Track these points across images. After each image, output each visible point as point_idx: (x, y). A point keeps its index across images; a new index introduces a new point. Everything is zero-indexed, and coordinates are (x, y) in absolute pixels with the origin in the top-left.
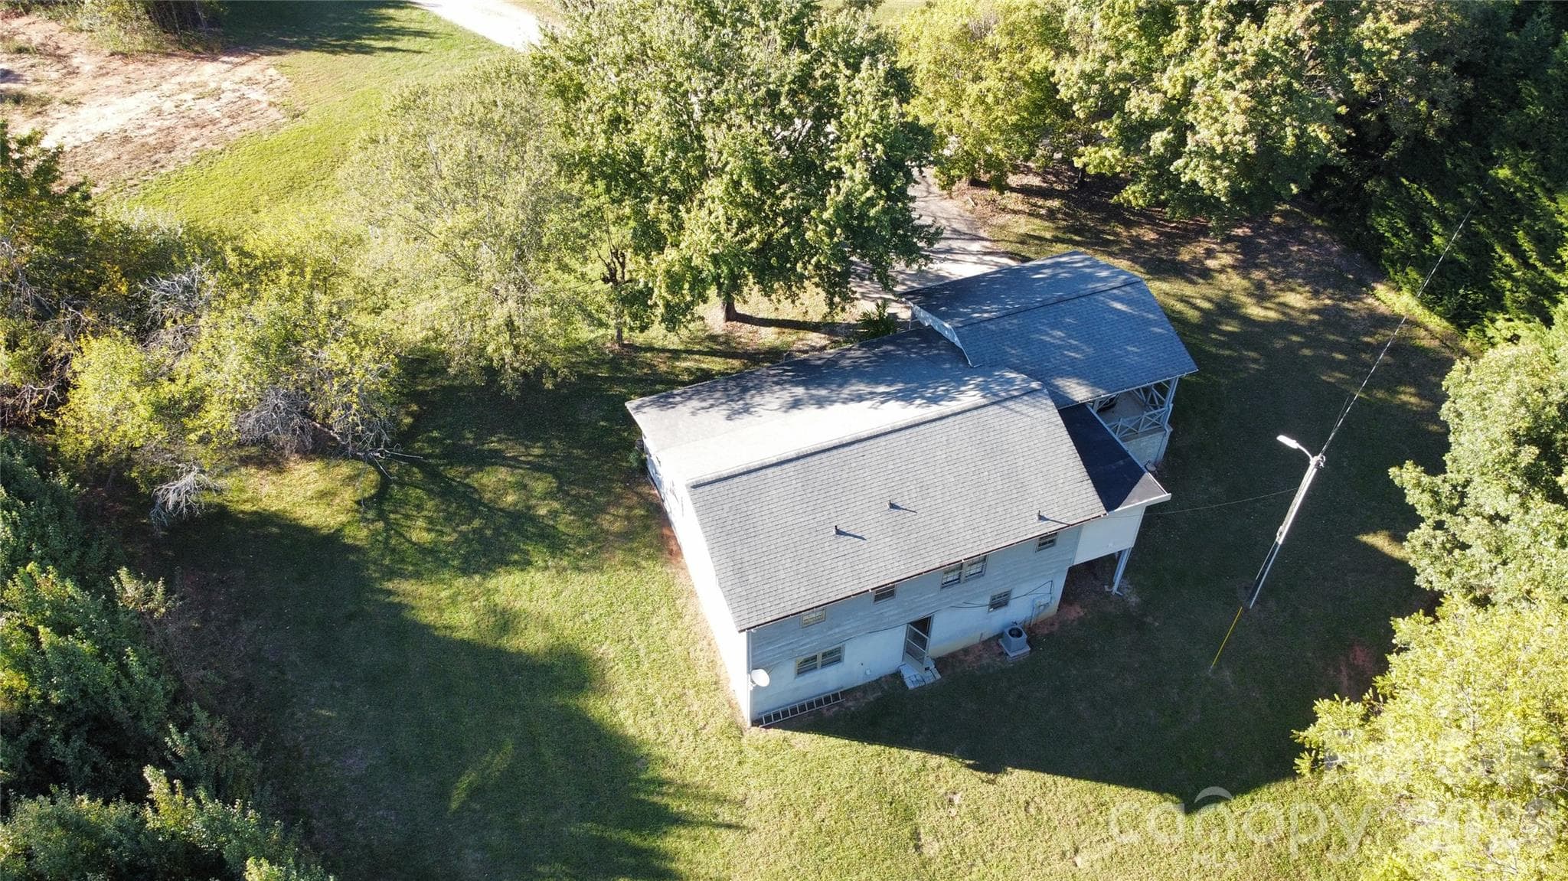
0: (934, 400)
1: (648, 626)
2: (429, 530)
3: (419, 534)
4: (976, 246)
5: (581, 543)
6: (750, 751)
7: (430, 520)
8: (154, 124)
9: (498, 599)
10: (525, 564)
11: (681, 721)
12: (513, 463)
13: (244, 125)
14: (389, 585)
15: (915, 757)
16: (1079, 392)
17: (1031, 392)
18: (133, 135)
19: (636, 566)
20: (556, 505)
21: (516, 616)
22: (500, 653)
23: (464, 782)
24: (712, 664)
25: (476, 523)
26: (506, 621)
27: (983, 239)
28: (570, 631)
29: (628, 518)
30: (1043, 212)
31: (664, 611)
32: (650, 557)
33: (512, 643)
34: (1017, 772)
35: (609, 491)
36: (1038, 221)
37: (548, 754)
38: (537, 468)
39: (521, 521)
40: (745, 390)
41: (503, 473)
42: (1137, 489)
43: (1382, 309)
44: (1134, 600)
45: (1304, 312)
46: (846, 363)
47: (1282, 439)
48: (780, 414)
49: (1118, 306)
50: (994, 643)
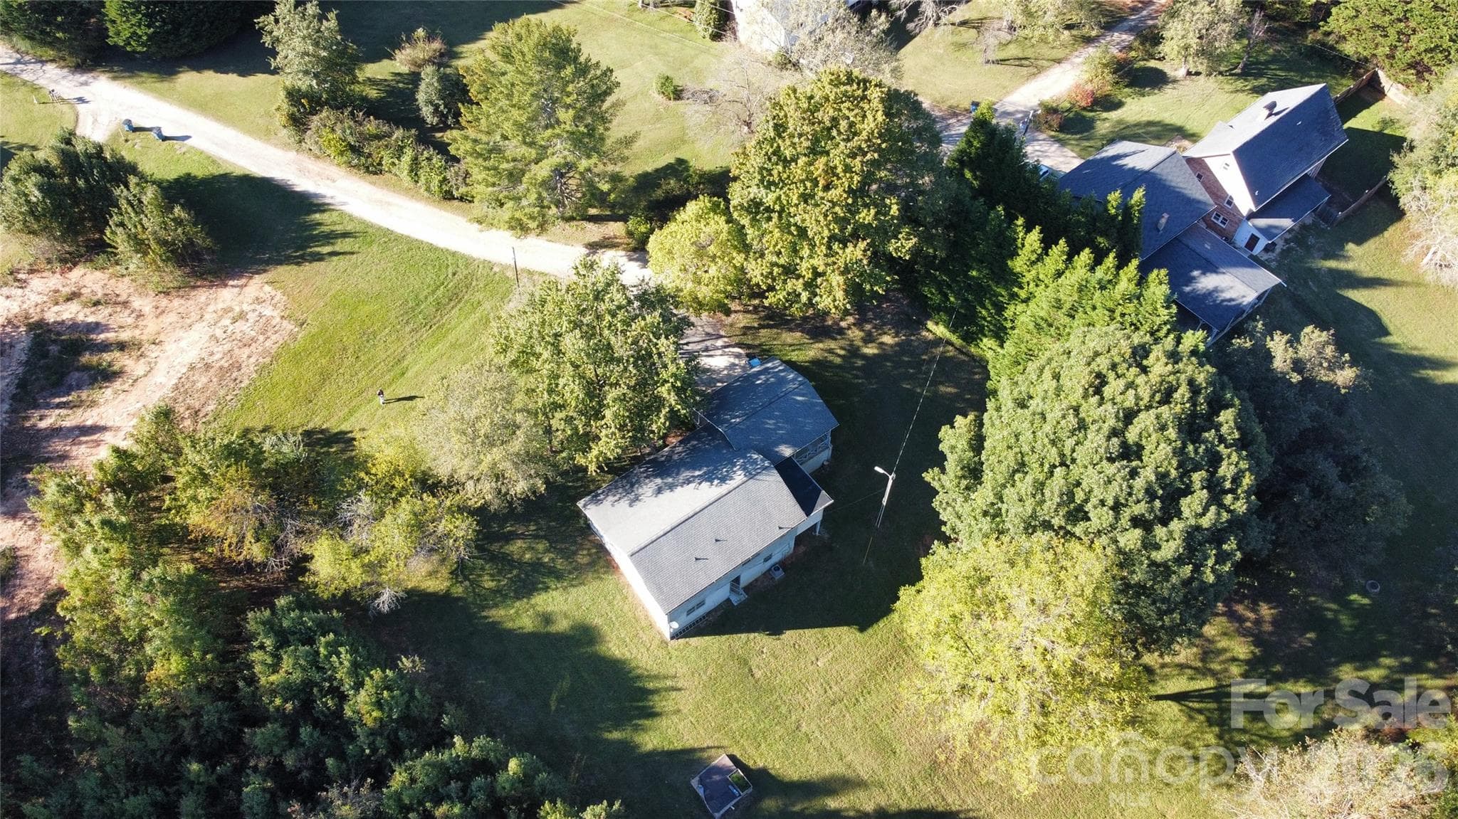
0: (723, 480)
1: (613, 606)
2: (492, 581)
3: (489, 584)
4: (720, 343)
5: (570, 573)
6: (673, 652)
7: (491, 575)
8: (219, 351)
9: (539, 609)
10: (546, 589)
11: (639, 646)
12: (522, 537)
13: (274, 338)
14: (484, 614)
15: (743, 636)
16: (787, 451)
17: (765, 468)
18: (210, 361)
19: (601, 579)
20: (552, 555)
21: (550, 614)
22: (548, 634)
23: (554, 697)
24: (647, 617)
25: (515, 572)
26: (547, 619)
27: (722, 337)
28: (578, 615)
29: (589, 555)
30: (751, 308)
31: (618, 597)
32: (605, 573)
33: (553, 629)
34: (788, 632)
35: (575, 542)
36: (749, 316)
37: (585, 675)
38: (536, 537)
39: (537, 566)
40: (632, 485)
41: (519, 543)
42: (819, 501)
43: (931, 336)
44: (826, 536)
45: (892, 346)
46: (676, 457)
47: (877, 469)
48: (653, 498)
49: (799, 398)
50: (767, 574)
